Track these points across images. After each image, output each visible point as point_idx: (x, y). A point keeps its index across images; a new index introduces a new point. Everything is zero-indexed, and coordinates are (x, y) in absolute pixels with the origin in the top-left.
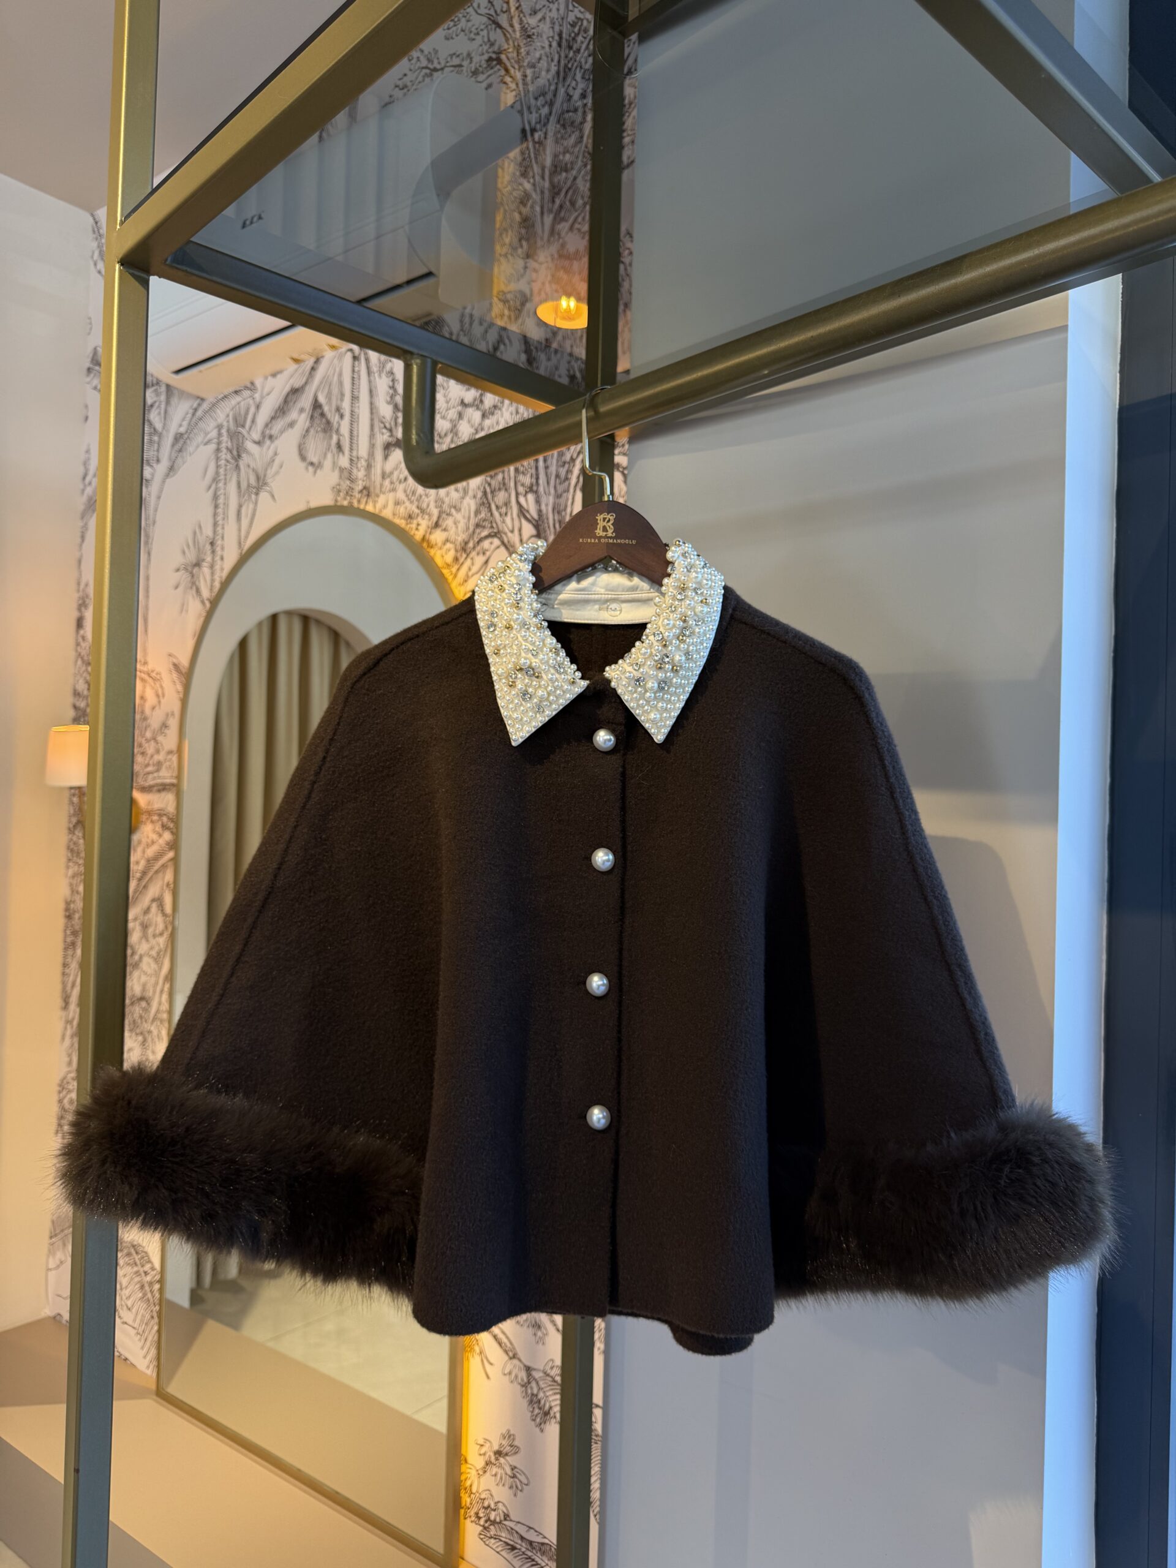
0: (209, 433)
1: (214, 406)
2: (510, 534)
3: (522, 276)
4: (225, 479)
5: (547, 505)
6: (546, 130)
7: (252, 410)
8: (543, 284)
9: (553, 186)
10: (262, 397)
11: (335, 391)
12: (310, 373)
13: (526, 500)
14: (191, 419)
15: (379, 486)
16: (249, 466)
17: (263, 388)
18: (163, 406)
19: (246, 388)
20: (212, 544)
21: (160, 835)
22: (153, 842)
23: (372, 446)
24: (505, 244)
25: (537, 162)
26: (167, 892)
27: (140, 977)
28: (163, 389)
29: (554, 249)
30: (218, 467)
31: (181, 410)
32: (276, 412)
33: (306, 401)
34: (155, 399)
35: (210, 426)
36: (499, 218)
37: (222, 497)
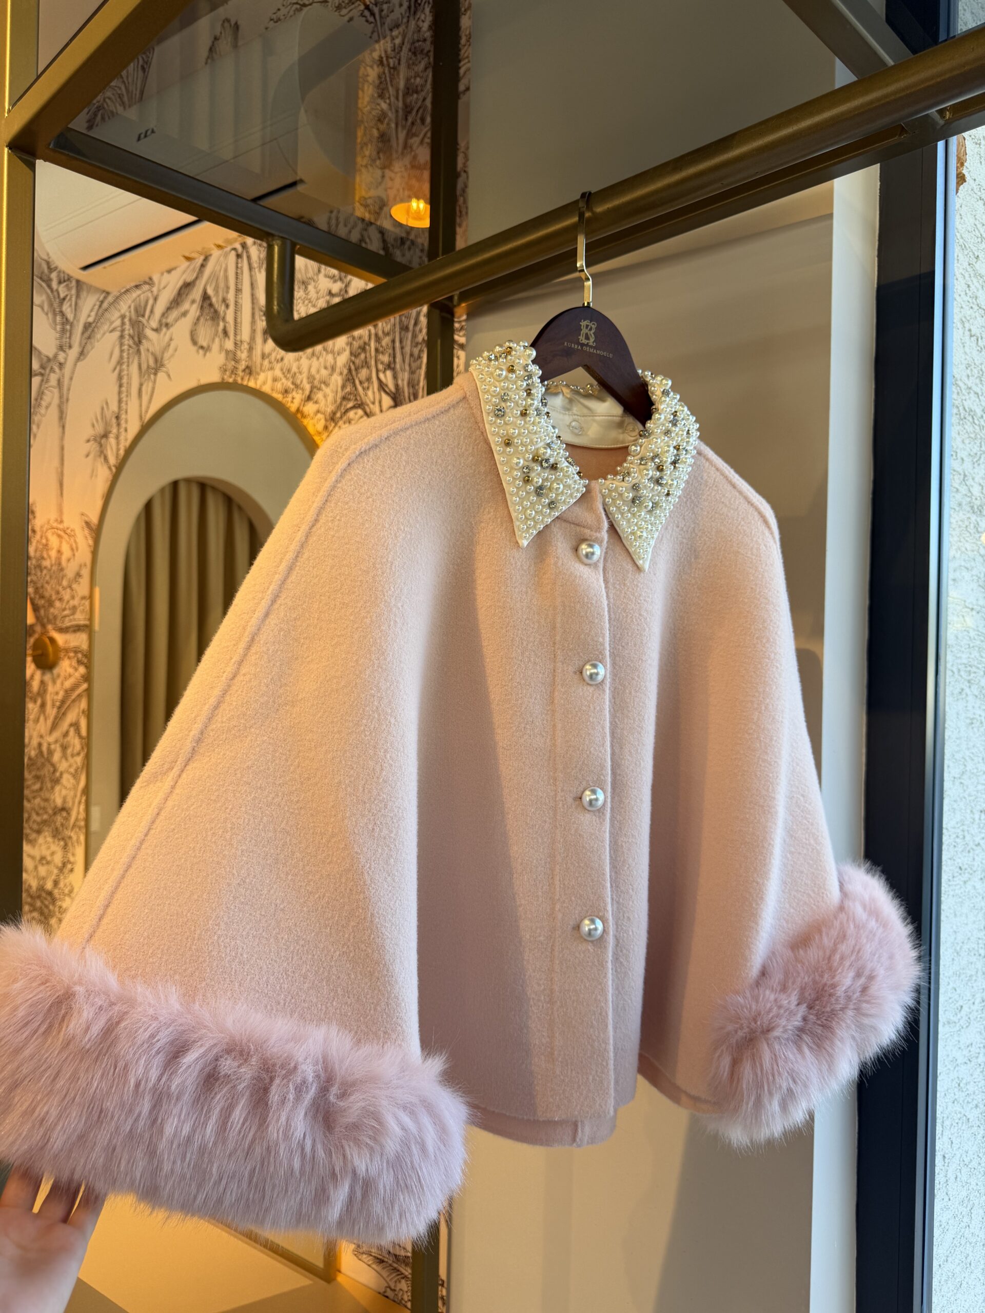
0: (112, 323)
1: (117, 299)
2: (371, 406)
3: (380, 184)
4: (128, 362)
5: (403, 380)
6: (400, 57)
7: (151, 302)
8: (398, 190)
9: (406, 106)
10: (159, 291)
11: (222, 285)
12: (200, 269)
13: (385, 376)
14: (98, 310)
15: (259, 366)
16: (148, 350)
17: (160, 283)
18: (74, 299)
19: (145, 283)
20: (117, 418)
21: (76, 670)
22: (70, 676)
23: (253, 331)
24: (365, 156)
25: (392, 85)
26: (83, 717)
27: (61, 791)
28: (74, 283)
29: (407, 160)
30: (122, 351)
31: (89, 303)
32: (171, 303)
33: (197, 294)
34: (66, 293)
35: (115, 316)
36: (360, 133)
37: (125, 377)
